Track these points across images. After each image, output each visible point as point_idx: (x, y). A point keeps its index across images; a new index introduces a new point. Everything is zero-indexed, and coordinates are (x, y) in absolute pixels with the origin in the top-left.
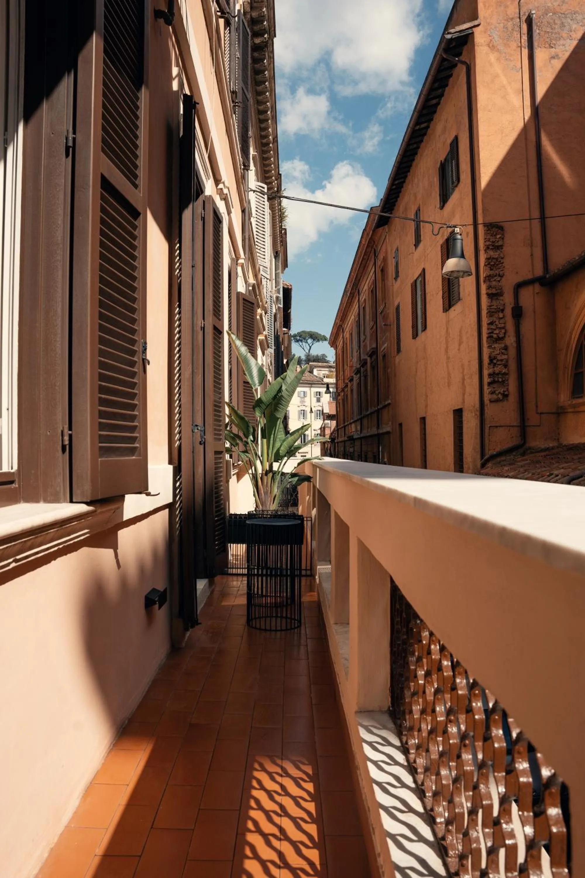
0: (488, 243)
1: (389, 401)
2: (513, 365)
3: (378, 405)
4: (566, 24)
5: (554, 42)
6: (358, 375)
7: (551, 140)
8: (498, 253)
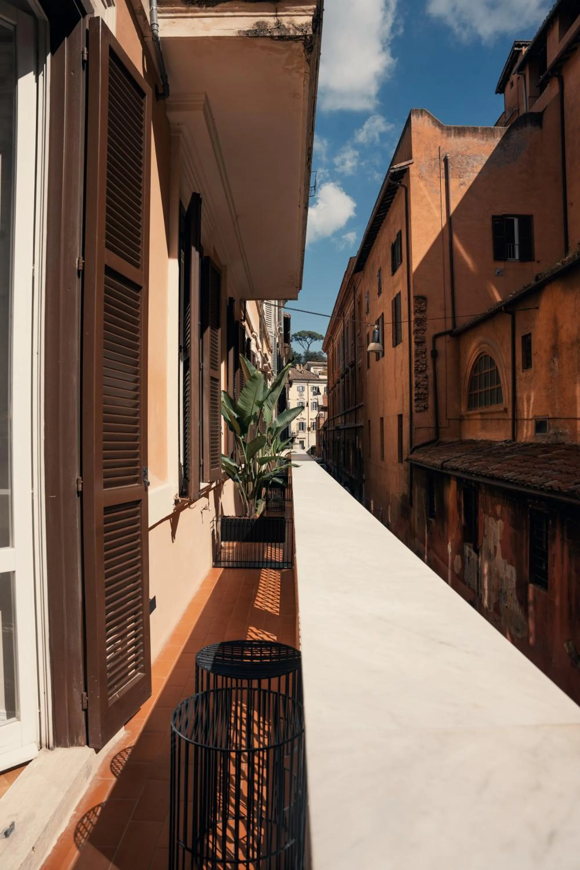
0: (416, 309)
1: (363, 403)
2: (431, 388)
3: (356, 405)
4: (470, 163)
5: (462, 174)
6: (343, 380)
7: (460, 240)
8: (422, 315)
